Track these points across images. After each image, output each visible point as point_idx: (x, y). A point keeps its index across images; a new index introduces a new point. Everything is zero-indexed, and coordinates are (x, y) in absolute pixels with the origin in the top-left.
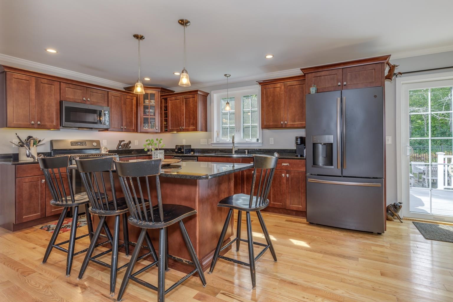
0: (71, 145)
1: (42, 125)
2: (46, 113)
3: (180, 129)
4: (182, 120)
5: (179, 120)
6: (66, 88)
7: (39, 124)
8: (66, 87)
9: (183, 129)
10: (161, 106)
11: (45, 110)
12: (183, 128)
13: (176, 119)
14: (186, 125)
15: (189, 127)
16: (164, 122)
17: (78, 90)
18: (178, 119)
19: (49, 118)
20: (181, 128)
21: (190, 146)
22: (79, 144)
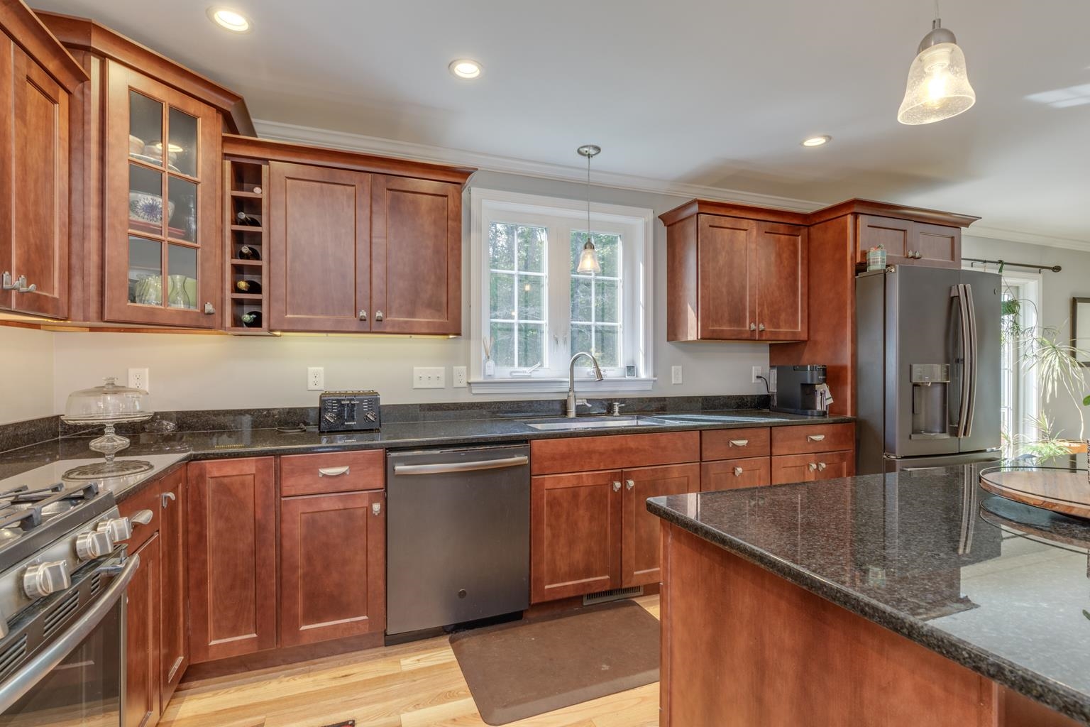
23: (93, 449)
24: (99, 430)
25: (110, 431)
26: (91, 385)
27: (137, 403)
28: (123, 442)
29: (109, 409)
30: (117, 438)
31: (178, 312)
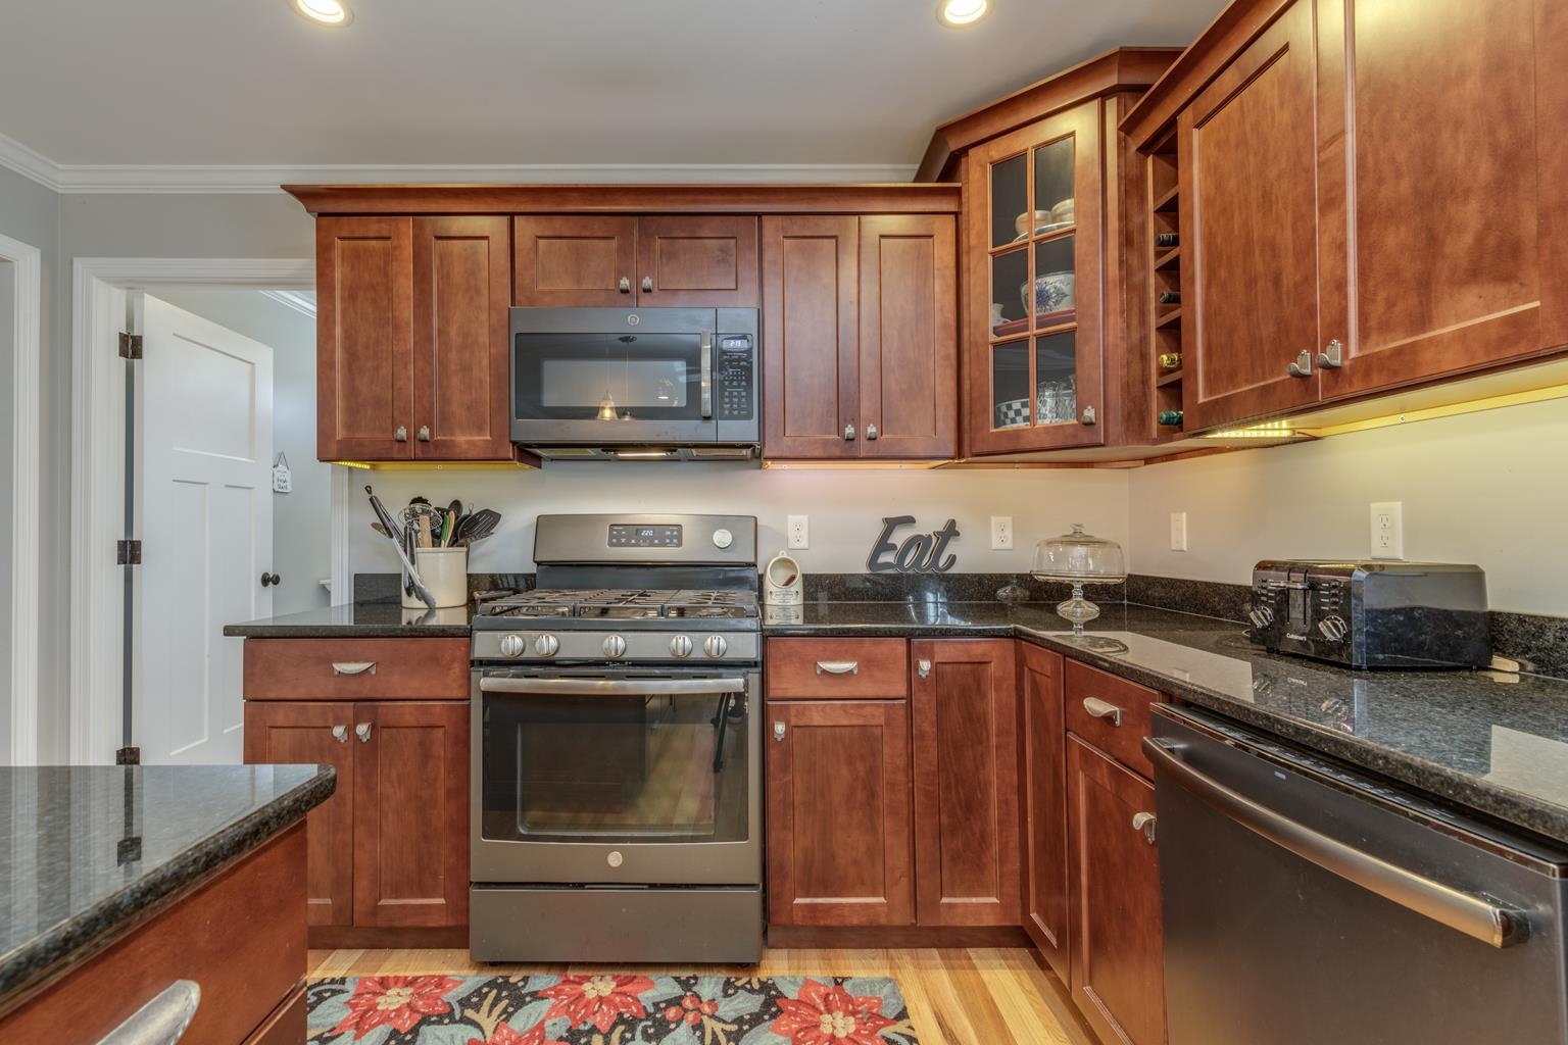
0: (611, 544)
1: (438, 445)
2: (456, 381)
3: (1297, 375)
4: (1323, 260)
5: (1289, 277)
6: (541, 241)
7: (424, 441)
8: (539, 234)
9: (1327, 367)
10: (1124, 216)
11: (453, 367)
12: (1333, 355)
13: (1251, 283)
14: (1378, 309)
15: (1423, 321)
16: (1158, 355)
17: (595, 242)
18: (1277, 281)
19: (468, 408)
20: (1303, 364)
21: (1474, 577)
22: (645, 538)
23: (1061, 615)
24: (1063, 591)
25: (1078, 593)
26: (1057, 535)
27: (1090, 561)
28: (1092, 610)
29: (1079, 565)
30: (1085, 604)
31: (1047, 429)
